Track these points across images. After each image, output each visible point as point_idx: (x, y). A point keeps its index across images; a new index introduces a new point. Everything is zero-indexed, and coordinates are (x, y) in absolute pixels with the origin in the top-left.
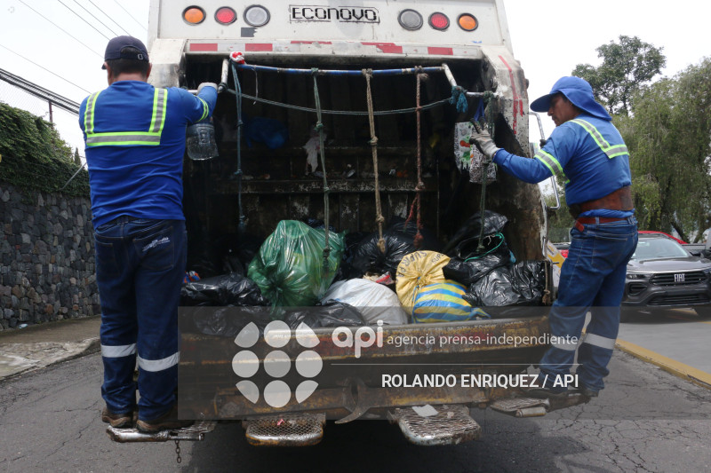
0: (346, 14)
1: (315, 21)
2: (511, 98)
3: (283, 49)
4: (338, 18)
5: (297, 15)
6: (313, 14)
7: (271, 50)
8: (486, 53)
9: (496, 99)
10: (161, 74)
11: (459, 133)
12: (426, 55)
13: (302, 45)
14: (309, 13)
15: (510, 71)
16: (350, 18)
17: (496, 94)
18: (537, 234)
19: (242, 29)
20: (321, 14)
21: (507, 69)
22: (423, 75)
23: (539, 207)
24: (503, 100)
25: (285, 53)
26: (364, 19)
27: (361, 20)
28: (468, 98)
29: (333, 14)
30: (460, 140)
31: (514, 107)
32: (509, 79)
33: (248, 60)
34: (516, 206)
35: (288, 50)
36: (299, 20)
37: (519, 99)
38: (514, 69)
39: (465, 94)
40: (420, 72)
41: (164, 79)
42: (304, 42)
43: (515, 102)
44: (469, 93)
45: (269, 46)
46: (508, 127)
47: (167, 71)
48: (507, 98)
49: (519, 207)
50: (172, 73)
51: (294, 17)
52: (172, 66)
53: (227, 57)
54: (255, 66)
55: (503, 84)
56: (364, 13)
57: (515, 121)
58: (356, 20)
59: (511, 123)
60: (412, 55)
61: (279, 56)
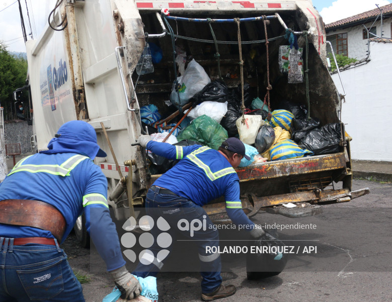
2: (317, 34)
3: (190, 6)
7: (183, 7)
8: (300, 6)
9: (309, 35)
10: (133, 25)
11: (282, 51)
12: (267, 9)
13: (200, 4)
15: (315, 18)
17: (309, 32)
18: (334, 109)
21: (313, 17)
22: (267, 21)
23: (335, 95)
24: (313, 36)
25: (191, 9)
28: (294, 34)
30: (282, 56)
31: (319, 40)
32: (315, 23)
33: (172, 14)
34: (318, 95)
35: (193, 7)
37: (321, 35)
38: (317, 17)
39: (293, 33)
41: (135, 28)
42: (201, 2)
43: (319, 37)
44: (295, 32)
45: (182, 5)
46: (316, 51)
47: (136, 23)
48: (315, 35)
49: (321, 95)
50: (139, 25)
52: (138, 20)
53: (160, 12)
54: (176, 17)
55: (312, 26)
57: (319, 47)
59: (317, 49)
60: (260, 9)
61: (188, 11)
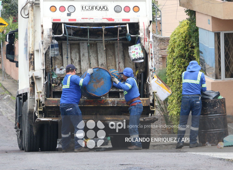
0: (98, 8)
1: (89, 10)
4: (96, 9)
5: (83, 9)
6: (88, 8)
7: (76, 21)
13: (85, 19)
14: (87, 8)
16: (99, 9)
19: (67, 13)
20: (91, 8)
21: (143, 28)
24: (141, 38)
26: (103, 9)
27: (103, 10)
29: (94, 8)
31: (144, 40)
32: (143, 31)
36: (84, 10)
37: (146, 37)
38: (146, 28)
39: (130, 36)
40: (119, 27)
51: (82, 9)
54: (71, 26)
55: (141, 33)
56: (104, 7)
58: (101, 10)
61: (78, 23)
